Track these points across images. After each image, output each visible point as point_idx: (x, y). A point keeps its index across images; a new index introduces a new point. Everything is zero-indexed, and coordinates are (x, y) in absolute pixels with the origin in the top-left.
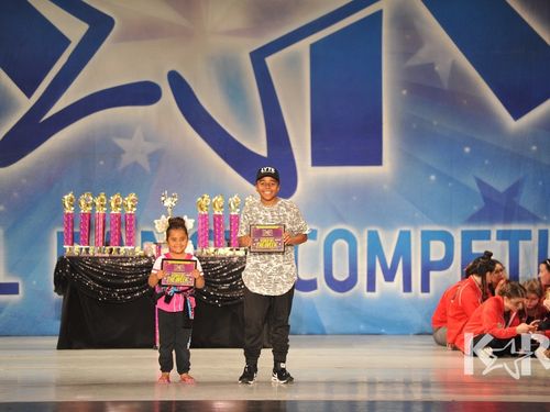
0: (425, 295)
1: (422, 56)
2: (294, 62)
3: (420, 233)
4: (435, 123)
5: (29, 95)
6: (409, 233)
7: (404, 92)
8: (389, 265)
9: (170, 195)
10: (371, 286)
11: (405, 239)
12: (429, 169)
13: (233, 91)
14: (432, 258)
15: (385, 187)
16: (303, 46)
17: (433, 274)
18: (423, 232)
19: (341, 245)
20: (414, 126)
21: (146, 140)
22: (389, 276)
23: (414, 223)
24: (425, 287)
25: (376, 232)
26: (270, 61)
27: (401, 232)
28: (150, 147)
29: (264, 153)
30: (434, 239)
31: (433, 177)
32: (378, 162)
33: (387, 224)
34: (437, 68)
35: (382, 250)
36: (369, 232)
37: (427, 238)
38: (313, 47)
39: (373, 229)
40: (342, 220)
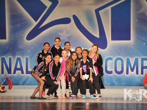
0: (142, 75)
1: (142, 11)
2: (107, 12)
3: (141, 59)
4: (145, 29)
5: (36, 21)
6: (138, 58)
7: (137, 20)
8: (132, 67)
9: (73, 48)
10: (127, 73)
11: (137, 60)
12: (144, 41)
13: (90, 20)
14: (144, 65)
15: (131, 46)
16: (109, 8)
17: (144, 70)
18: (142, 58)
19: (119, 62)
20: (139, 29)
21: (67, 33)
22: (132, 70)
23: (139, 56)
24: (142, 73)
25: (129, 58)
26: (100, 12)
27: (136, 58)
28: (68, 35)
29: (98, 37)
30: (145, 60)
31: (144, 43)
32: (130, 39)
33: (132, 56)
34: (146, 14)
35: (130, 63)
36: (127, 58)
37: (143, 60)
38: (112, 8)
39: (128, 57)
40: (119, 55)
